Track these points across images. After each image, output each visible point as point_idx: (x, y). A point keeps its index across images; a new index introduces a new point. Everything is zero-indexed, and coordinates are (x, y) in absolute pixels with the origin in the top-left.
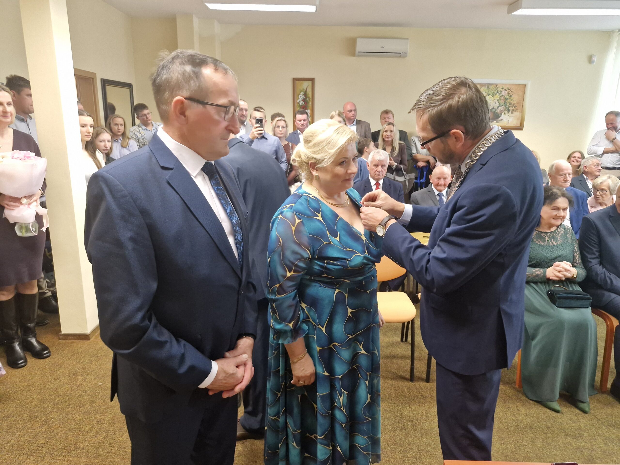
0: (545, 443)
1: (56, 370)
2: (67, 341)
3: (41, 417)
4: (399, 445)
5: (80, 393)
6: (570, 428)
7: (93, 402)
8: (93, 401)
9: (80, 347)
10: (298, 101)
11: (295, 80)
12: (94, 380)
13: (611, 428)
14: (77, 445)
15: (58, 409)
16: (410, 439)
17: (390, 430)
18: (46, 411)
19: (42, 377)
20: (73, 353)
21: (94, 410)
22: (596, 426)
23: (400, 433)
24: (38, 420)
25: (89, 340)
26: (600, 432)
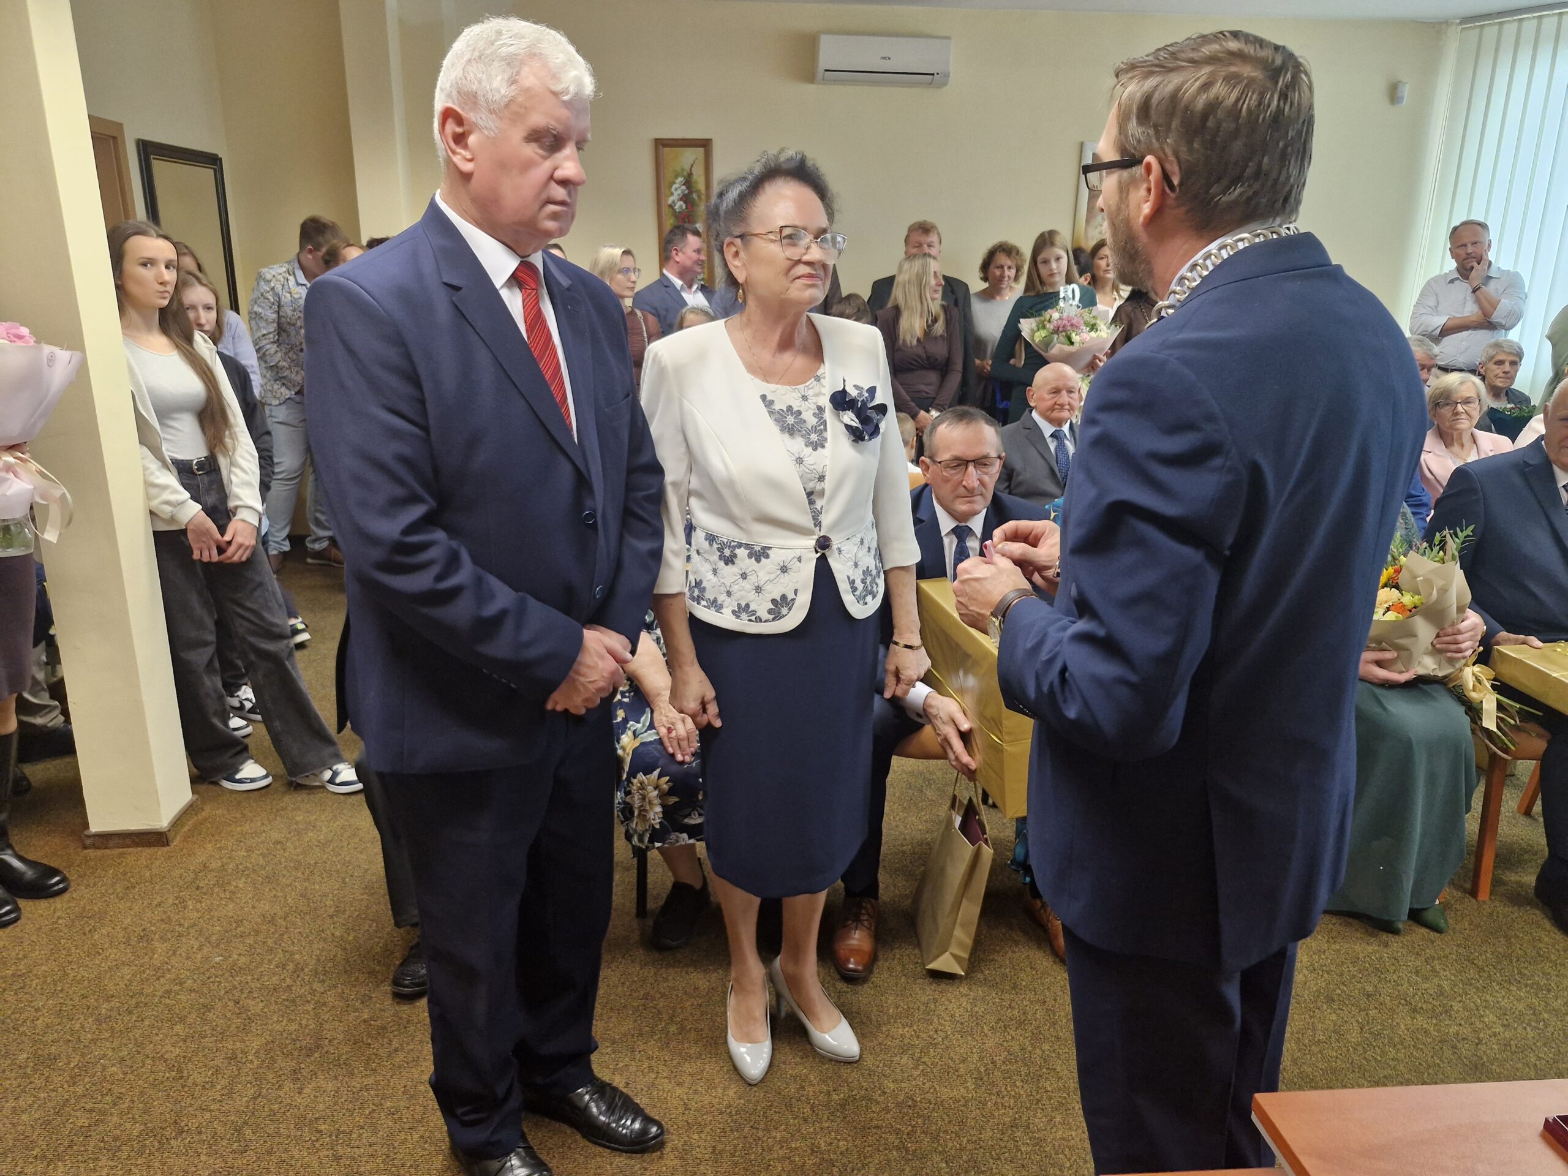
0: (1366, 1033)
1: (87, 929)
2: (108, 852)
3: (68, 1057)
4: (1020, 1063)
5: (167, 987)
6: (1419, 994)
7: (207, 1008)
8: (205, 1006)
9: (147, 866)
10: (670, 200)
11: (661, 144)
12: (200, 949)
13: (1512, 988)
14: (183, 1124)
15: (112, 1032)
16: (1046, 1047)
17: (992, 1027)
18: (79, 1040)
19: (52, 949)
20: (130, 881)
21: (213, 1029)
22: (1478, 985)
23: (1019, 1032)
24: (60, 1064)
25: (168, 845)
26: (1488, 997)
